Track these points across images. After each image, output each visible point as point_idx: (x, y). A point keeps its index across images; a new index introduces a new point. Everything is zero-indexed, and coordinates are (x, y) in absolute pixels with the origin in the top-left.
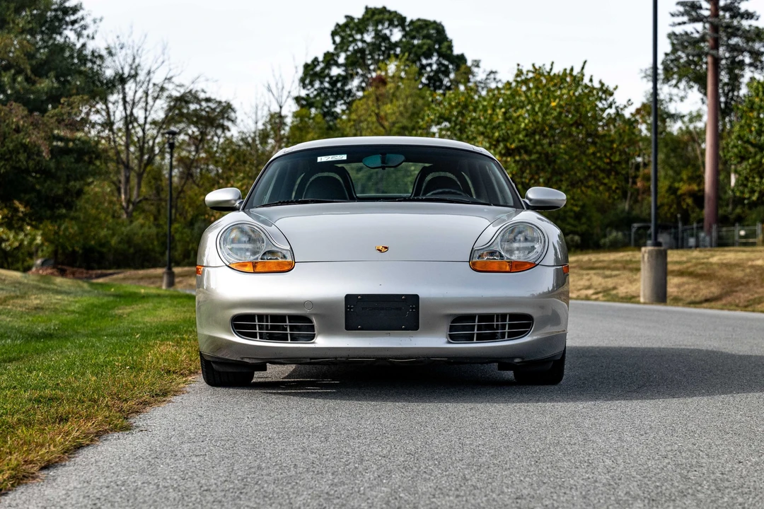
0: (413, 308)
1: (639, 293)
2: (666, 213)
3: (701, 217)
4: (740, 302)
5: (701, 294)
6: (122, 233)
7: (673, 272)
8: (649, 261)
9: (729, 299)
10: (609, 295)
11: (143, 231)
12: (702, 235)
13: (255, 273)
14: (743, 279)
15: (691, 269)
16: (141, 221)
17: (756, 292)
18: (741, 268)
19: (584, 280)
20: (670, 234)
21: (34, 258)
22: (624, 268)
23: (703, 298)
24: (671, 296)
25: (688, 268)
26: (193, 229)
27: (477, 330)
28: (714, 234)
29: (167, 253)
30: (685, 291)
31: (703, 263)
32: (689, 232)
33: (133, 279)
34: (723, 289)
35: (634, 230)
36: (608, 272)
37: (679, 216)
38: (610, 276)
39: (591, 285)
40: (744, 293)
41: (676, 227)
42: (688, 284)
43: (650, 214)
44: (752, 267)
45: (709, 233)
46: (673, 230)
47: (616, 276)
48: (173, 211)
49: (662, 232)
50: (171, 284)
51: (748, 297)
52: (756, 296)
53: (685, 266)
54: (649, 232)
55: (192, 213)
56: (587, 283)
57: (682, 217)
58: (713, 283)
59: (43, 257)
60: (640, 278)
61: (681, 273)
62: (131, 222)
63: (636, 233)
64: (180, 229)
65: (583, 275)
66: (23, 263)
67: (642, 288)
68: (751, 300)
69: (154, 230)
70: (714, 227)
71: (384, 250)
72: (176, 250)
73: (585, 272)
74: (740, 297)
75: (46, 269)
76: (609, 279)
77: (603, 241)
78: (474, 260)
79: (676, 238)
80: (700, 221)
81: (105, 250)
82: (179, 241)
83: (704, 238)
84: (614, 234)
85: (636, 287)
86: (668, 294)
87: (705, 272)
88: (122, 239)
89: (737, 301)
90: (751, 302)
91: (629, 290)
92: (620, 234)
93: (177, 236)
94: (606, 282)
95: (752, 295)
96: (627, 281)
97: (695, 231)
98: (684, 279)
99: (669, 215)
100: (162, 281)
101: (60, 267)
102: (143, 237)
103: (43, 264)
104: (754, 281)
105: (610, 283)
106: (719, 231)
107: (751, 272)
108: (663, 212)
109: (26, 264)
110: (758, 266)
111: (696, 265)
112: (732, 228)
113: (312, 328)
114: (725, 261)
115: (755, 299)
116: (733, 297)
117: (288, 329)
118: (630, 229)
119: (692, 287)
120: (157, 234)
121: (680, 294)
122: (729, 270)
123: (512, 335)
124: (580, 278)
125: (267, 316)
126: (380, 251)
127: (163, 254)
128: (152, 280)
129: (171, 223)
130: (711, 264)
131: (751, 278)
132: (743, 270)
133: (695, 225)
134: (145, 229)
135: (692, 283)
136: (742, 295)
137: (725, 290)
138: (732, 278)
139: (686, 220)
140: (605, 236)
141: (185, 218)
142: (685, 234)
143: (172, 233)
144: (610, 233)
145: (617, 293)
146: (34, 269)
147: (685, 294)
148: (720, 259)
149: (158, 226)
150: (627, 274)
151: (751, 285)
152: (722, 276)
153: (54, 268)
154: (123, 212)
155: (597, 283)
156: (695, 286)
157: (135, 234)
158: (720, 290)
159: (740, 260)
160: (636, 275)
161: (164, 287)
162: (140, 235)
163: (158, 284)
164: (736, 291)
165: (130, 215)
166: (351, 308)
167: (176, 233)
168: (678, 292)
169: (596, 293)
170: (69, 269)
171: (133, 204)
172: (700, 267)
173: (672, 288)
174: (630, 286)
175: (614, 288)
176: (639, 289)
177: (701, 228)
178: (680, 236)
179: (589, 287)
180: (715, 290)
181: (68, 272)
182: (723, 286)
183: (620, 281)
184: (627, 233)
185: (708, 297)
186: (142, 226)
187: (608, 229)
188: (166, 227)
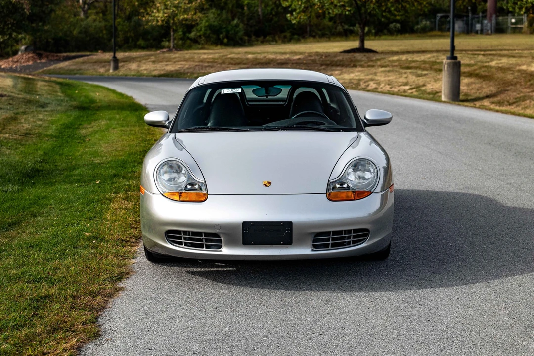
0: (288, 230)
1: (441, 90)
2: (460, 6)
3: (485, 8)
4: (510, 99)
5: (484, 92)
6: (81, 26)
7: (464, 73)
8: (448, 70)
9: (503, 96)
10: (420, 90)
11: (95, 24)
12: (485, 22)
13: (180, 201)
14: (512, 81)
15: (477, 72)
16: (94, 17)
17: (521, 92)
18: (511, 72)
19: (403, 78)
20: (463, 21)
21: (20, 44)
22: (431, 69)
23: (485, 95)
24: (463, 92)
25: (475, 70)
26: (131, 22)
27: (332, 241)
28: (494, 21)
29: (113, 40)
30: (472, 89)
31: (486, 67)
32: (476, 19)
33: (90, 63)
34: (499, 88)
35: (438, 18)
36: (420, 72)
37: (469, 8)
38: (421, 75)
39: (408, 81)
40: (513, 92)
41: (468, 16)
42: (474, 83)
43: (449, 7)
44: (519, 71)
45: (491, 20)
46: (465, 18)
47: (425, 75)
48: (116, 8)
49: (457, 20)
50: (116, 68)
51: (516, 95)
52: (521, 95)
53: (473, 68)
54: (449, 19)
55: (129, 10)
56: (405, 80)
57: (471, 10)
58: (492, 83)
59: (25, 44)
60: (441, 78)
61: (470, 75)
62: (87, 17)
63: (439, 20)
64: (121, 23)
65: (402, 73)
66: (12, 48)
67: (443, 86)
68: (518, 98)
69: (103, 24)
70: (494, 16)
71: (268, 185)
72: (119, 37)
73: (404, 71)
74: (510, 95)
75: (28, 54)
76: (420, 78)
77: (416, 27)
78: (330, 192)
79: (467, 24)
80: (484, 11)
81: (69, 38)
82: (121, 31)
83: (487, 24)
84: (424, 22)
85: (439, 84)
86: (461, 92)
87: (487, 74)
88: (81, 30)
89: (508, 98)
90: (518, 100)
91: (434, 87)
92: (428, 23)
93: (119, 28)
94: (418, 80)
95: (519, 94)
96: (433, 80)
97: (480, 19)
98: (472, 80)
99: (462, 7)
100: (110, 65)
101: (37, 52)
102: (95, 29)
103: (26, 49)
104: (520, 82)
105: (421, 81)
106: (497, 20)
107: (518, 75)
108: (458, 5)
109: (14, 48)
110: (523, 70)
111: (481, 68)
112: (506, 17)
113: (220, 241)
114: (500, 65)
115: (520, 97)
116: (505, 95)
117: (204, 241)
118: (435, 18)
119: (477, 86)
120: (106, 26)
121: (469, 91)
122: (503, 73)
123: (355, 243)
124: (400, 75)
125: (189, 232)
126: (266, 185)
127: (110, 40)
128: (103, 64)
129: (115, 19)
130: (491, 67)
131: (518, 80)
132: (512, 74)
133: (480, 15)
134: (97, 23)
135: (477, 83)
136: (512, 94)
137: (500, 90)
138: (505, 80)
139: (474, 11)
140: (418, 23)
141: (125, 13)
142: (474, 21)
143: (116, 25)
144: (421, 21)
145: (426, 89)
146: (20, 53)
147: (473, 91)
148: (497, 63)
149: (106, 20)
150: (432, 74)
151: (518, 86)
152: (498, 78)
153: (33, 53)
154: (81, 10)
155: (412, 80)
156: (479, 85)
157: (89, 27)
158: (496, 89)
159: (511, 64)
160: (439, 74)
161: (111, 71)
162: (94, 27)
163: (107, 67)
164: (508, 90)
165: (85, 12)
166: (246, 230)
167: (118, 25)
168: (468, 90)
169: (411, 89)
170: (44, 54)
171: (88, 5)
172: (483, 69)
173: (463, 86)
174: (435, 84)
175: (424, 85)
176: (440, 86)
177: (484, 17)
178: (470, 22)
179: (406, 84)
180: (493, 89)
181: (44, 56)
182: (499, 86)
183: (428, 80)
184: (433, 20)
185: (488, 94)
186: (95, 20)
187: (420, 18)
188: (112, 22)
